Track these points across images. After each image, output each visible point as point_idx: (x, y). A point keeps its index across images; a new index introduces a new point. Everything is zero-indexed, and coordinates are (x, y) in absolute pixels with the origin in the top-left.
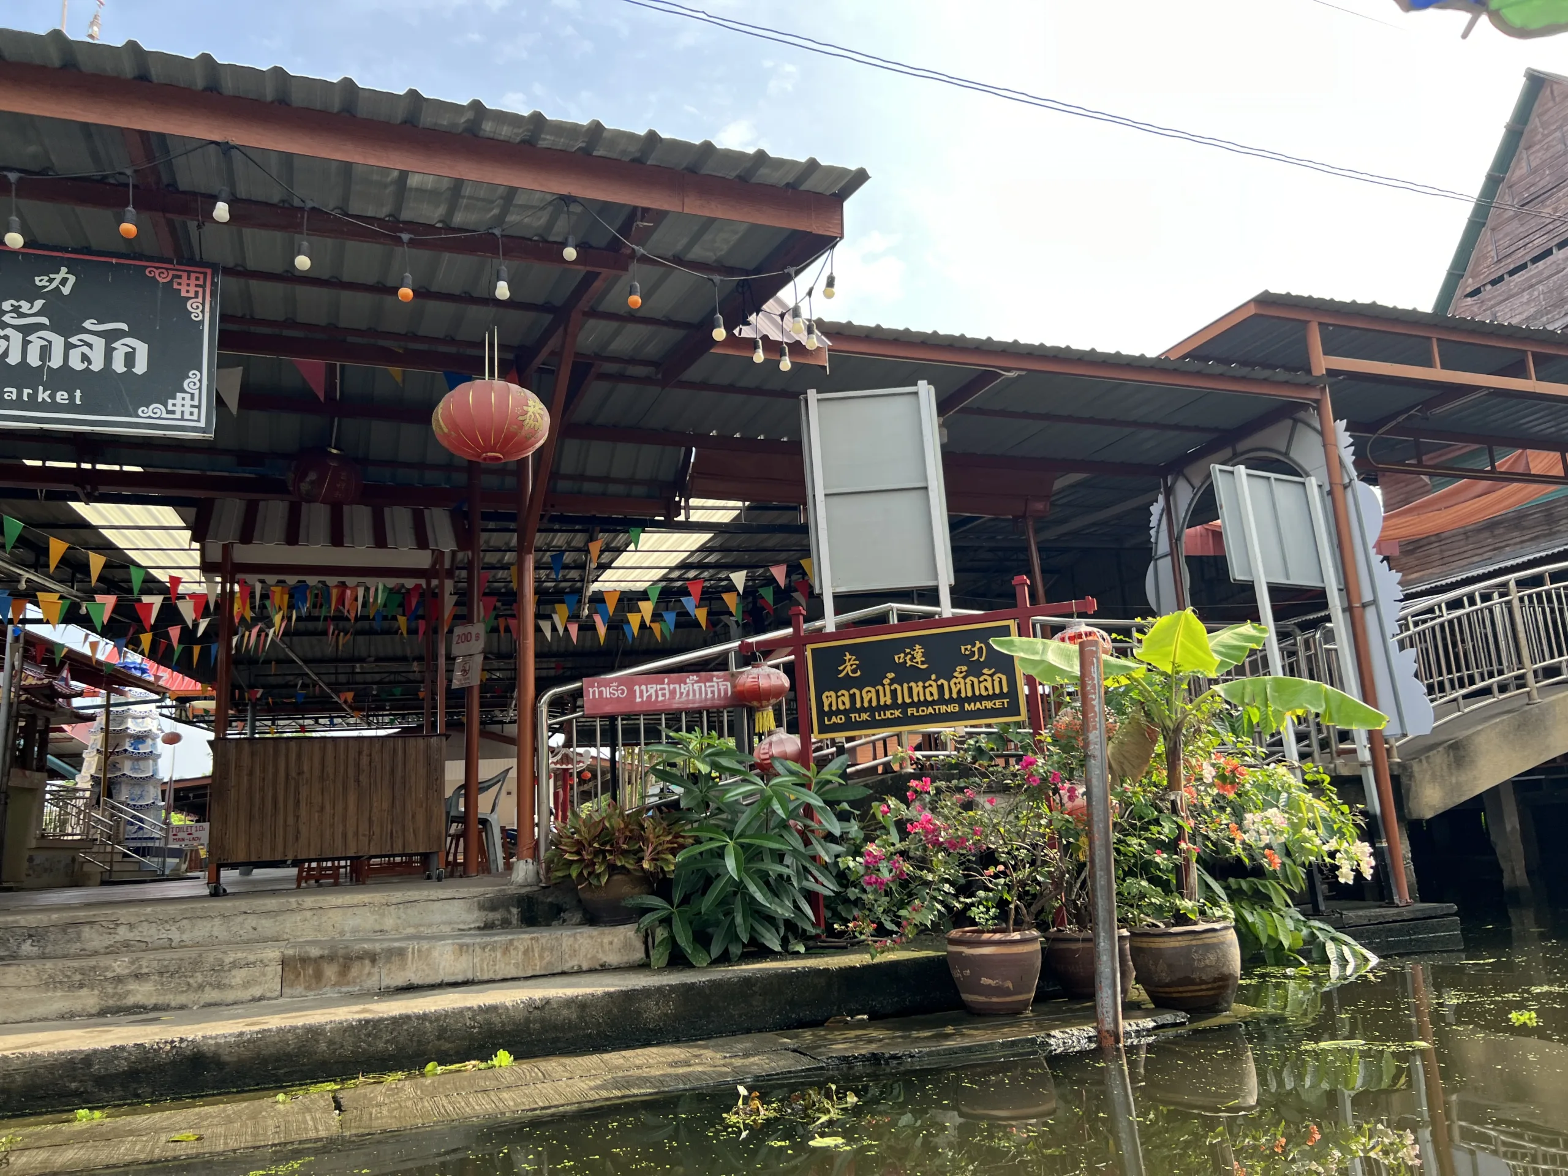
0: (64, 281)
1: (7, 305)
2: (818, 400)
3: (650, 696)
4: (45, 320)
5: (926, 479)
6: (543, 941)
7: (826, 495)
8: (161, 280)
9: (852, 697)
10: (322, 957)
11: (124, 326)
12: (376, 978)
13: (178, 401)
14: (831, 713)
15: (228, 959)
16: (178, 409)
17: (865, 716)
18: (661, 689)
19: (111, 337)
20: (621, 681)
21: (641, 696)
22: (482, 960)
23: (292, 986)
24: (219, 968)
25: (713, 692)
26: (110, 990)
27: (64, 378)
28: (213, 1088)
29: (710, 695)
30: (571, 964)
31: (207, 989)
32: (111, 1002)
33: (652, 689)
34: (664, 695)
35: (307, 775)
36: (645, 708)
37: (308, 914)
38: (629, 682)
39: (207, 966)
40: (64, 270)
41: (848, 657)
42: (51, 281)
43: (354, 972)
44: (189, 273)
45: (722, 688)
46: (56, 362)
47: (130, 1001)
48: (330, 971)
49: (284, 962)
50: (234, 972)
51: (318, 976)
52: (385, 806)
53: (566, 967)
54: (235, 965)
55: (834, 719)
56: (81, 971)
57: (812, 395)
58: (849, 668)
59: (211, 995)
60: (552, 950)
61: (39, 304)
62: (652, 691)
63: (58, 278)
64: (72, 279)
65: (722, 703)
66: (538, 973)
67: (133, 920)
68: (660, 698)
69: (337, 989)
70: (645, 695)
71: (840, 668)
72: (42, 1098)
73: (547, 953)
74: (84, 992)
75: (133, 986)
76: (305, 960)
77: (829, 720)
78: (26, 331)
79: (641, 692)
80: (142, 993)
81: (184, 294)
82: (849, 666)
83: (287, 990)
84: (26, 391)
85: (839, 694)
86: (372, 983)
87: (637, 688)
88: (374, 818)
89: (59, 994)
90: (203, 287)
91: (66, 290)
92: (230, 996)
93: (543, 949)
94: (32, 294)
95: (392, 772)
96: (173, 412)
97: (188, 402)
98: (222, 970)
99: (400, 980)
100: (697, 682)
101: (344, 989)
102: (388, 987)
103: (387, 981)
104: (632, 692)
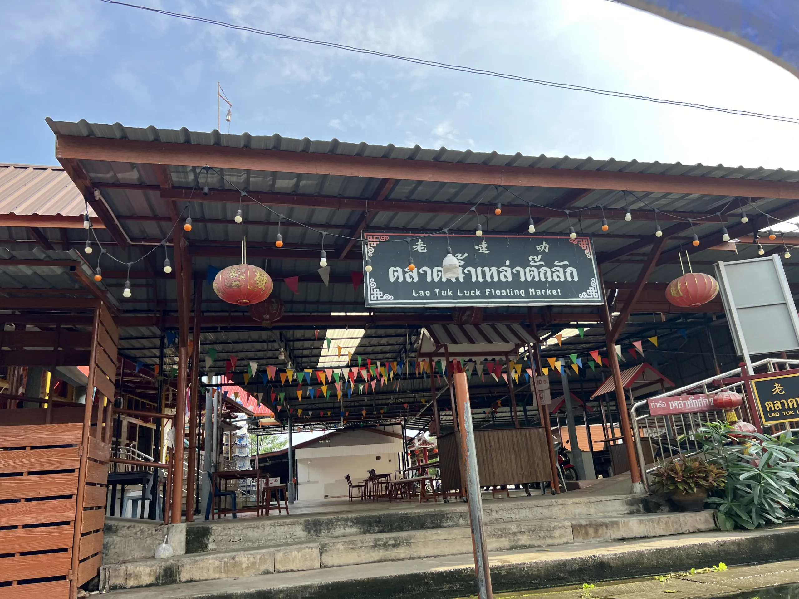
0: (545, 247)
1: (530, 258)
2: (725, 265)
3: (676, 406)
4: (542, 263)
5: (784, 299)
6: (672, 518)
7: (737, 309)
8: (575, 243)
9: (783, 404)
10: (587, 525)
11: (567, 263)
12: (609, 535)
13: (590, 291)
14: (771, 412)
15: (552, 525)
16: (591, 294)
17: (791, 413)
18: (680, 403)
19: (564, 267)
20: (663, 399)
21: (672, 406)
22: (649, 527)
23: (577, 538)
24: (549, 530)
25: (701, 404)
26: (512, 538)
27: (553, 285)
28: (610, 578)
29: (700, 405)
30: (685, 529)
31: (547, 538)
32: (513, 544)
33: (676, 403)
34: (681, 406)
35: (493, 447)
36: (675, 412)
37: (560, 507)
38: (666, 400)
39: (545, 528)
40: (544, 243)
41: (776, 385)
42: (541, 247)
43: (600, 532)
44: (582, 239)
45: (705, 402)
46: (550, 279)
47: (520, 543)
48: (591, 531)
49: (573, 527)
50: (555, 531)
51: (587, 533)
52: (526, 460)
53: (683, 531)
54: (555, 528)
55: (773, 414)
56: (500, 530)
57: (721, 263)
58: (777, 390)
59: (549, 541)
60: (676, 522)
61: (540, 256)
62: (676, 404)
63: (543, 246)
64: (548, 246)
65: (705, 409)
66: (672, 533)
67: (497, 509)
68: (680, 407)
69: (595, 539)
70: (674, 406)
71: (773, 390)
72: (552, 580)
73: (675, 524)
74: (503, 539)
75: (520, 537)
76: (581, 526)
77: (771, 415)
78: (538, 267)
79: (672, 404)
80: (524, 540)
81: (583, 248)
82: (778, 389)
83: (576, 539)
84: (543, 291)
85: (775, 402)
86: (608, 537)
87: (669, 402)
88: (523, 466)
89: (494, 540)
90: (588, 244)
91: (547, 251)
92: (556, 541)
93: (673, 522)
94: (537, 253)
95: (527, 444)
96: (590, 295)
97: (594, 291)
98: (550, 530)
99: (618, 535)
100: (694, 399)
101: (598, 539)
102: (614, 539)
103: (613, 536)
104: (668, 404)
